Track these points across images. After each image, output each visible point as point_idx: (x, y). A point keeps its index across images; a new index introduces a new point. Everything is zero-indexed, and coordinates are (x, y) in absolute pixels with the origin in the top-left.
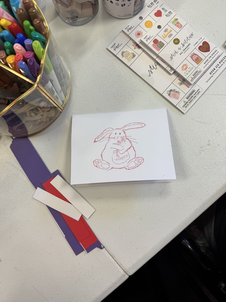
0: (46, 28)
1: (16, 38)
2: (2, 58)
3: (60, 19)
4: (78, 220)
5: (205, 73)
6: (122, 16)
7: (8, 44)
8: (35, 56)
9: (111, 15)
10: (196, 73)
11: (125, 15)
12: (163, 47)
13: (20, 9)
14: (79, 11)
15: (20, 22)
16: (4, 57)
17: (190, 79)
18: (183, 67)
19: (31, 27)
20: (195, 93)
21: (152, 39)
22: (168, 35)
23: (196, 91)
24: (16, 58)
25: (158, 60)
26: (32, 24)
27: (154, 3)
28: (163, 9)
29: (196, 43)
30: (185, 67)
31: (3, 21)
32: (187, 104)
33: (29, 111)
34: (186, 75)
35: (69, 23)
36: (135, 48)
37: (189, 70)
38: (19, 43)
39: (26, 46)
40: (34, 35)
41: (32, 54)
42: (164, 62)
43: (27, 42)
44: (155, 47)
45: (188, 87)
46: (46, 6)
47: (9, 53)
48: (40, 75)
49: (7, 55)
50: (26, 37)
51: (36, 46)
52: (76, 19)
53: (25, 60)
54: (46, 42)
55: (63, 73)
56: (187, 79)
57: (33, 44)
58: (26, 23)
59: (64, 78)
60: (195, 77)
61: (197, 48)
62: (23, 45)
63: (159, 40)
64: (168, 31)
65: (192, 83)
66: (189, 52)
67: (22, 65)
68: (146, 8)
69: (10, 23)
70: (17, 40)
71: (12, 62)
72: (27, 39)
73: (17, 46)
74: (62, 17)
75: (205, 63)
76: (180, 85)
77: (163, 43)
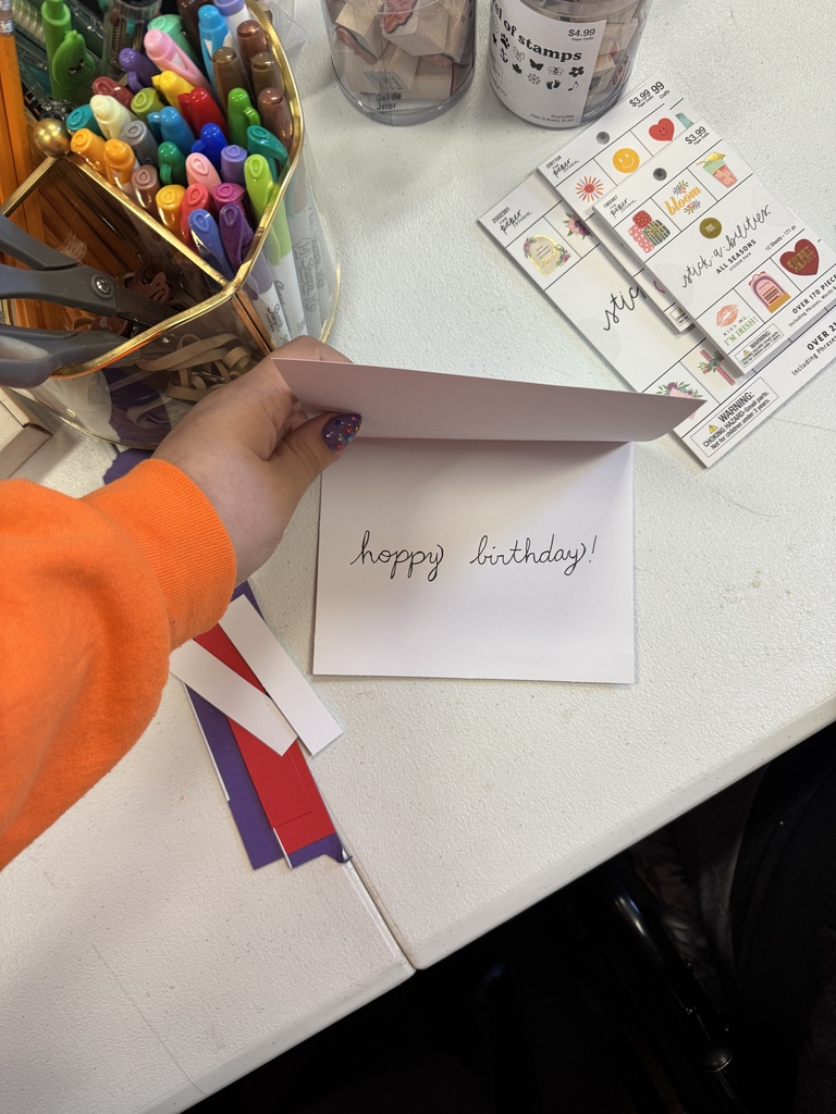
0: (293, 119)
1: (197, 136)
2: (142, 188)
3: (341, 95)
4: (282, 755)
5: (791, 341)
6: (543, 119)
7: (171, 150)
8: (246, 201)
9: (507, 109)
10: (761, 339)
11: (555, 118)
12: (664, 242)
13: (227, 50)
14: (407, 79)
15: (219, 90)
16: (149, 187)
17: (742, 356)
18: (721, 313)
19: (250, 112)
20: (750, 402)
21: (632, 211)
22: (687, 204)
23: (754, 399)
24: (185, 198)
25: (641, 280)
26: (255, 104)
27: (652, 93)
28: (679, 116)
29: (776, 242)
30: (729, 314)
31: (167, 78)
32: (721, 437)
33: (188, 369)
34: (729, 341)
35: (368, 111)
36: (571, 233)
37: (739, 326)
38: (203, 152)
39: (225, 168)
40: (256, 137)
41: (237, 193)
42: (662, 290)
43: (230, 154)
44: (639, 236)
45: (731, 382)
46: (302, 45)
47: (169, 179)
48: (249, 263)
49: (161, 184)
50: (229, 138)
51: (256, 171)
52: (392, 102)
53: (213, 207)
54: (288, 164)
55: (319, 269)
56: (731, 356)
57: (246, 164)
58: (239, 95)
59: (320, 286)
60: (757, 353)
61: (777, 258)
62: (216, 162)
63: (655, 215)
64: (688, 190)
65: (745, 370)
66: (748, 267)
67: (202, 222)
68: (624, 106)
69: (187, 88)
70: (199, 142)
71: (172, 206)
72: (230, 144)
73: (197, 160)
74: (347, 87)
75: (795, 311)
76: (705, 372)
77: (664, 227)
